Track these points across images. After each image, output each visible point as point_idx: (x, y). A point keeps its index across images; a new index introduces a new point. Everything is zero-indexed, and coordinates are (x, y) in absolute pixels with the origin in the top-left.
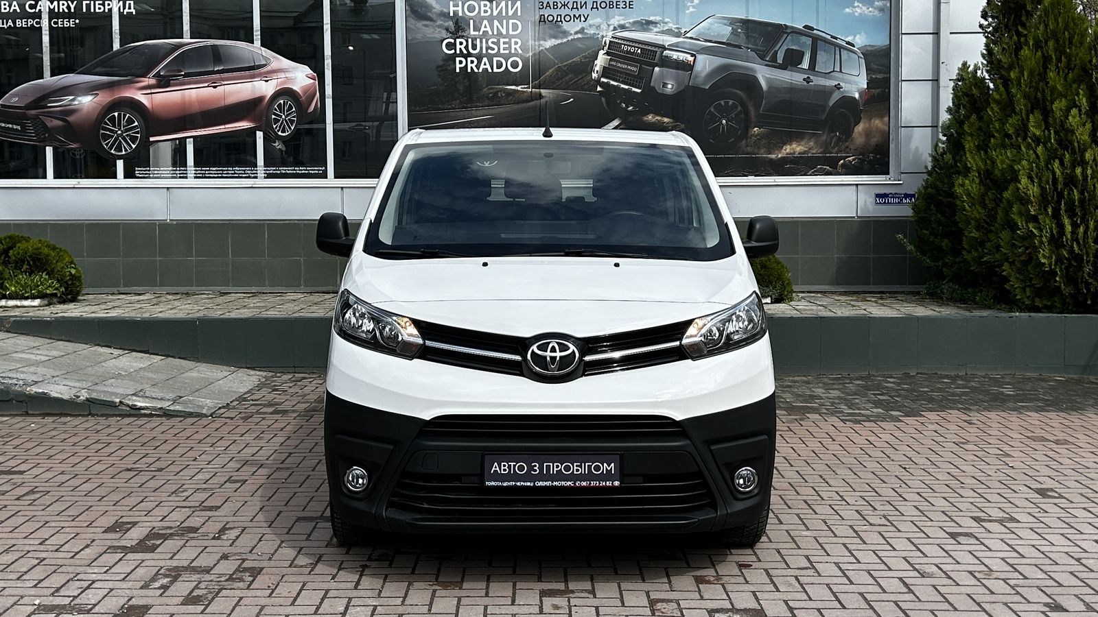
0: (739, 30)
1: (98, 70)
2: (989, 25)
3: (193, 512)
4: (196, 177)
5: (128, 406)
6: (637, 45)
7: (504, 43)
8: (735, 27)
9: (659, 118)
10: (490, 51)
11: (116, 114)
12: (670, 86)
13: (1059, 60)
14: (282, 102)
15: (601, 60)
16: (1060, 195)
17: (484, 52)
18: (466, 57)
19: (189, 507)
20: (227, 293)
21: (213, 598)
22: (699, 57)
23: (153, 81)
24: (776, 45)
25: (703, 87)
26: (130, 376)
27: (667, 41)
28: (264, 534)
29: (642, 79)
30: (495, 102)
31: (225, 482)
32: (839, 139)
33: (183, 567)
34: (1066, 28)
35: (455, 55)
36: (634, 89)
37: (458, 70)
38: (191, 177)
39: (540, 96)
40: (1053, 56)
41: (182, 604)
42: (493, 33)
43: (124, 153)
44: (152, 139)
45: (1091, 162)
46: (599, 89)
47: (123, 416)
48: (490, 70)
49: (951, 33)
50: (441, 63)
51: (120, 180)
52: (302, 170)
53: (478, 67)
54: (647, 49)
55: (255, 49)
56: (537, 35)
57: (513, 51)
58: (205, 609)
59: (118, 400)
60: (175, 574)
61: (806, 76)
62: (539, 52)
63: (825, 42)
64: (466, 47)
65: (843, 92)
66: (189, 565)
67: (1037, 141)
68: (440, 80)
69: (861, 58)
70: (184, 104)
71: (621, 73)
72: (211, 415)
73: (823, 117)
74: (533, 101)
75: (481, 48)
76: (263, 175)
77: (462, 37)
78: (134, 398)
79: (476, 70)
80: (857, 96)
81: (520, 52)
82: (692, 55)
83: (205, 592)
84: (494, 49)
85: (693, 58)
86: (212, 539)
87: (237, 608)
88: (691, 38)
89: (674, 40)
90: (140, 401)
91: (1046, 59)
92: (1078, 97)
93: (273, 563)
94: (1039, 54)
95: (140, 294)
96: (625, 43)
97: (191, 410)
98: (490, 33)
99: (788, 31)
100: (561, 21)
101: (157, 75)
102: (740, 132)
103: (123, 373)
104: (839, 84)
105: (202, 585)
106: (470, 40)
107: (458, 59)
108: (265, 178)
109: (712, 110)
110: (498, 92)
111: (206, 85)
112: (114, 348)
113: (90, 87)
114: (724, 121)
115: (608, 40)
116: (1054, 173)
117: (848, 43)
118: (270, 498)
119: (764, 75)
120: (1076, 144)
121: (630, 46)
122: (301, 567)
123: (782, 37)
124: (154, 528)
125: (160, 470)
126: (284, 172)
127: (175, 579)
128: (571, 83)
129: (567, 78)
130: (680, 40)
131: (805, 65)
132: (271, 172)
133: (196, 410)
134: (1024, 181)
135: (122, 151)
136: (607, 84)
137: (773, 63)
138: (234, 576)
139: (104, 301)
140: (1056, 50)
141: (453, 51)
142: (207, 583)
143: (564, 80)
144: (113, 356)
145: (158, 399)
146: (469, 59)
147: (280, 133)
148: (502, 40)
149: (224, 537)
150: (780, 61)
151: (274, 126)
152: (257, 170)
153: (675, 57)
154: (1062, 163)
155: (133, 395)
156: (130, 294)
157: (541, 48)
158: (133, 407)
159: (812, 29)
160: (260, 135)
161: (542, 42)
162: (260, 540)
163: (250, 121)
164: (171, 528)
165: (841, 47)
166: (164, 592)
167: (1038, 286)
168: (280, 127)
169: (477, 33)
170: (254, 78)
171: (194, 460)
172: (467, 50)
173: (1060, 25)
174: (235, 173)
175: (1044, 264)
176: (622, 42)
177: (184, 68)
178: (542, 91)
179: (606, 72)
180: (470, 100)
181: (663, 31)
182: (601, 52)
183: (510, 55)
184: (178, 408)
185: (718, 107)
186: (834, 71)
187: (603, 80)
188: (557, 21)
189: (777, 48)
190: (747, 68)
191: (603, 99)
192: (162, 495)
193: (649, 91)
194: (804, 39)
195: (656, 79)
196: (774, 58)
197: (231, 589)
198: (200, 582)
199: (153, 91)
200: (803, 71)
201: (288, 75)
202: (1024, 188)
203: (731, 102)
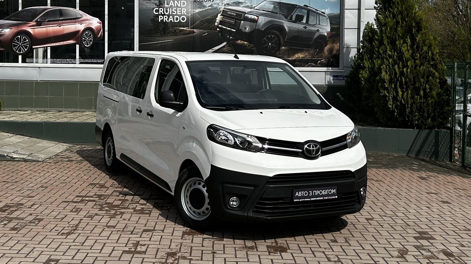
0: (277, 7)
1: (12, 18)
2: (378, 7)
3: (24, 198)
4: (51, 63)
5: (10, 157)
6: (234, 12)
7: (179, 10)
8: (275, 5)
9: (243, 42)
10: (173, 13)
11: (19, 37)
12: (247, 29)
13: (403, 23)
14: (87, 33)
15: (219, 18)
16: (398, 80)
17: (171, 13)
18: (163, 15)
19: (23, 196)
20: (61, 111)
21: (22, 228)
22: (260, 17)
23: (34, 23)
24: (292, 13)
25: (261, 29)
26: (14, 145)
27: (247, 10)
28: (48, 207)
29: (236, 26)
30: (175, 34)
31: (40, 187)
32: (318, 52)
33: (14, 217)
34: (406, 10)
35: (159, 15)
36: (233, 30)
37: (160, 21)
38: (49, 63)
39: (194, 32)
40: (400, 21)
41: (10, 230)
42: (175, 6)
43: (22, 52)
44: (33, 47)
45: (410, 66)
46: (218, 29)
47: (8, 161)
48: (173, 21)
49: (365, 9)
50: (153, 18)
51: (20, 64)
52: (94, 61)
53: (168, 20)
54: (238, 14)
55: (77, 11)
56: (193, 7)
57: (183, 14)
58: (18, 232)
59: (6, 154)
60: (10, 220)
61: (305, 26)
62: (194, 14)
63: (313, 12)
64: (163, 12)
65: (320, 33)
66: (16, 217)
67: (390, 57)
68: (152, 25)
69: (328, 19)
70: (47, 33)
71: (227, 23)
72: (42, 161)
73: (312, 43)
74: (191, 34)
75: (170, 12)
76: (79, 63)
77: (162, 7)
78: (13, 154)
79: (167, 21)
80: (326, 34)
81: (186, 14)
82: (257, 16)
83: (19, 226)
84: (175, 13)
85: (257, 18)
86: (28, 208)
87: (30, 232)
88: (257, 9)
89: (249, 10)
90: (15, 155)
91: (397, 23)
92: (407, 39)
93: (48, 217)
94: (395, 20)
95: (25, 111)
96: (229, 11)
97: (35, 159)
98: (173, 6)
99: (297, 7)
100: (203, 1)
101: (37, 21)
102: (276, 48)
103: (11, 144)
104: (318, 29)
105: (19, 224)
106: (165, 9)
107: (160, 16)
108: (79, 64)
109: (265, 39)
110: (176, 30)
111: (56, 25)
112: (10, 133)
113: (9, 25)
114: (270, 44)
115: (222, 9)
116: (395, 70)
117: (322, 12)
118: (55, 193)
119: (287, 25)
120: (404, 59)
121: (231, 12)
122: (58, 219)
123: (295, 9)
124: (7, 203)
125: (16, 182)
126: (87, 61)
127: (10, 222)
128: (206, 27)
129: (205, 25)
130: (252, 10)
131: (304, 21)
132: (82, 61)
133: (37, 159)
134: (384, 73)
135: (21, 52)
136: (222, 27)
137: (291, 20)
138: (32, 221)
139: (10, 113)
140: (401, 19)
141: (158, 13)
142: (21, 223)
143: (203, 26)
144: (9, 136)
145: (22, 154)
146: (165, 16)
147: (86, 45)
148: (178, 9)
149: (32, 207)
150: (294, 19)
151: (84, 43)
152: (76, 61)
153: (250, 17)
154: (399, 66)
155: (12, 152)
156: (22, 111)
157: (194, 12)
158: (12, 157)
159: (307, 6)
160: (78, 46)
161: (195, 10)
162: (46, 209)
163: (74, 40)
164: (14, 203)
165: (319, 14)
166: (4, 226)
167: (389, 116)
168: (86, 43)
169: (168, 6)
170: (76, 23)
171: (30, 179)
172: (164, 13)
173: (404, 8)
174: (67, 62)
175: (390, 107)
176: (228, 10)
177: (47, 18)
178: (194, 30)
179: (221, 22)
180: (165, 33)
181: (245, 6)
182: (219, 15)
183: (181, 15)
184: (29, 158)
185: (268, 38)
186: (316, 24)
187: (220, 26)
188: (201, 1)
189: (292, 14)
190: (280, 22)
191: (220, 34)
192: (14, 192)
193: (239, 31)
194: (304, 10)
195: (242, 26)
196: (291, 18)
197: (29, 226)
198: (19, 223)
199: (35, 27)
200: (303, 24)
201: (90, 22)
202: (383, 76)
203: (273, 36)
